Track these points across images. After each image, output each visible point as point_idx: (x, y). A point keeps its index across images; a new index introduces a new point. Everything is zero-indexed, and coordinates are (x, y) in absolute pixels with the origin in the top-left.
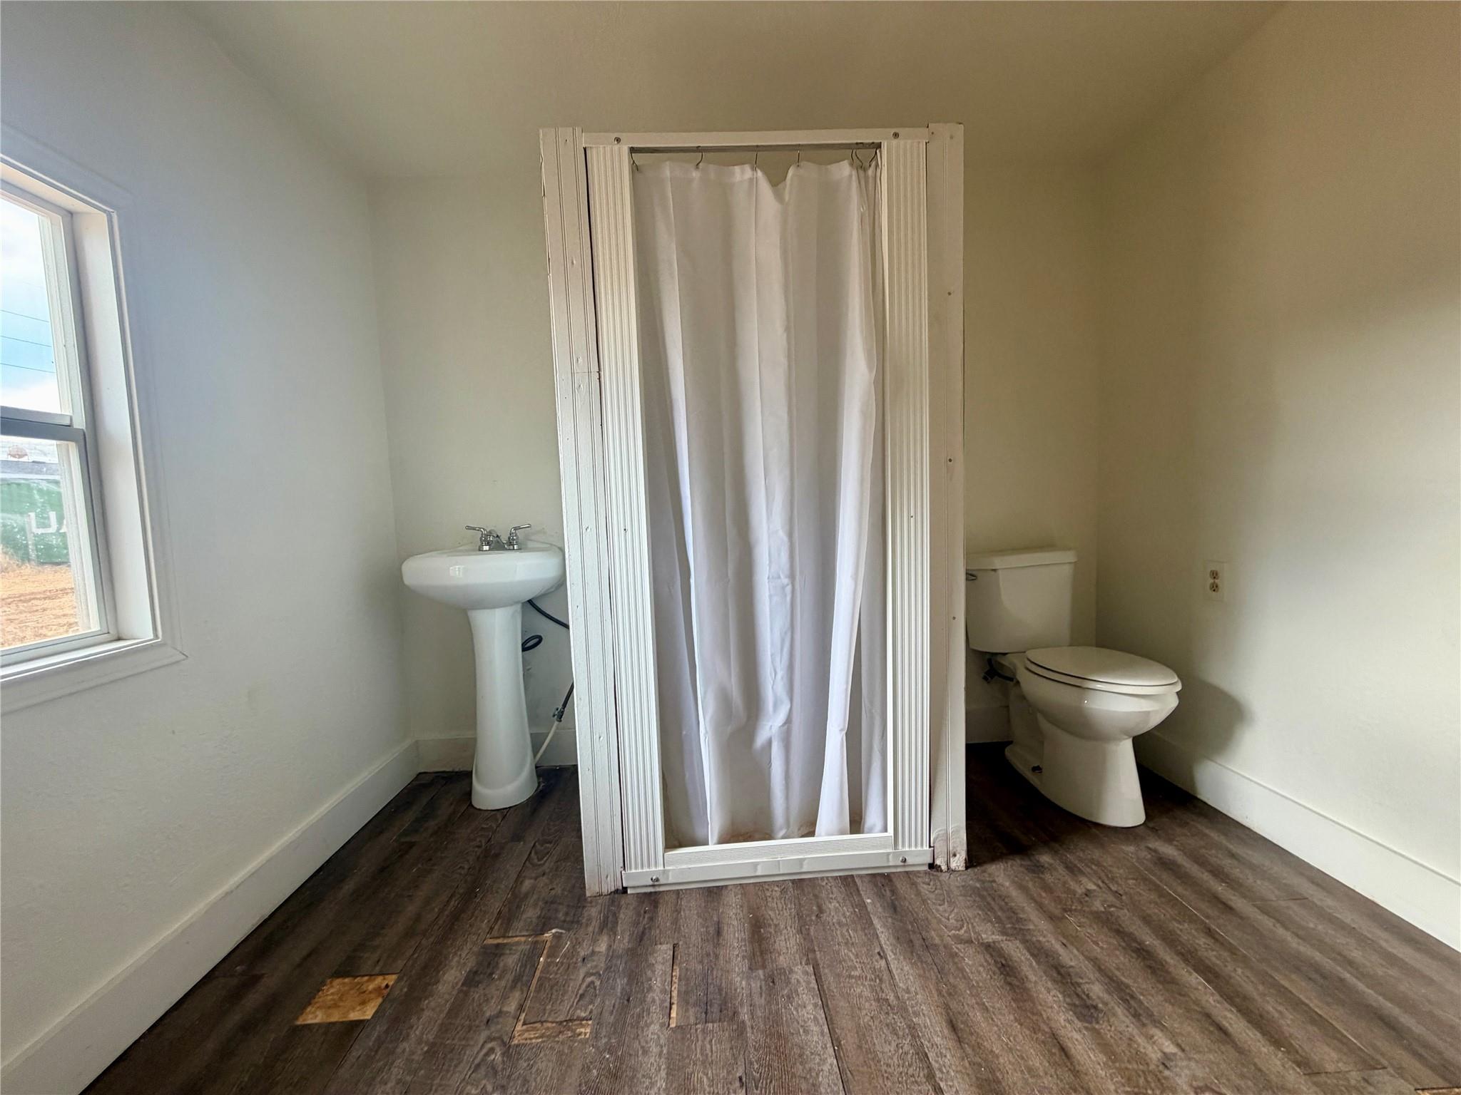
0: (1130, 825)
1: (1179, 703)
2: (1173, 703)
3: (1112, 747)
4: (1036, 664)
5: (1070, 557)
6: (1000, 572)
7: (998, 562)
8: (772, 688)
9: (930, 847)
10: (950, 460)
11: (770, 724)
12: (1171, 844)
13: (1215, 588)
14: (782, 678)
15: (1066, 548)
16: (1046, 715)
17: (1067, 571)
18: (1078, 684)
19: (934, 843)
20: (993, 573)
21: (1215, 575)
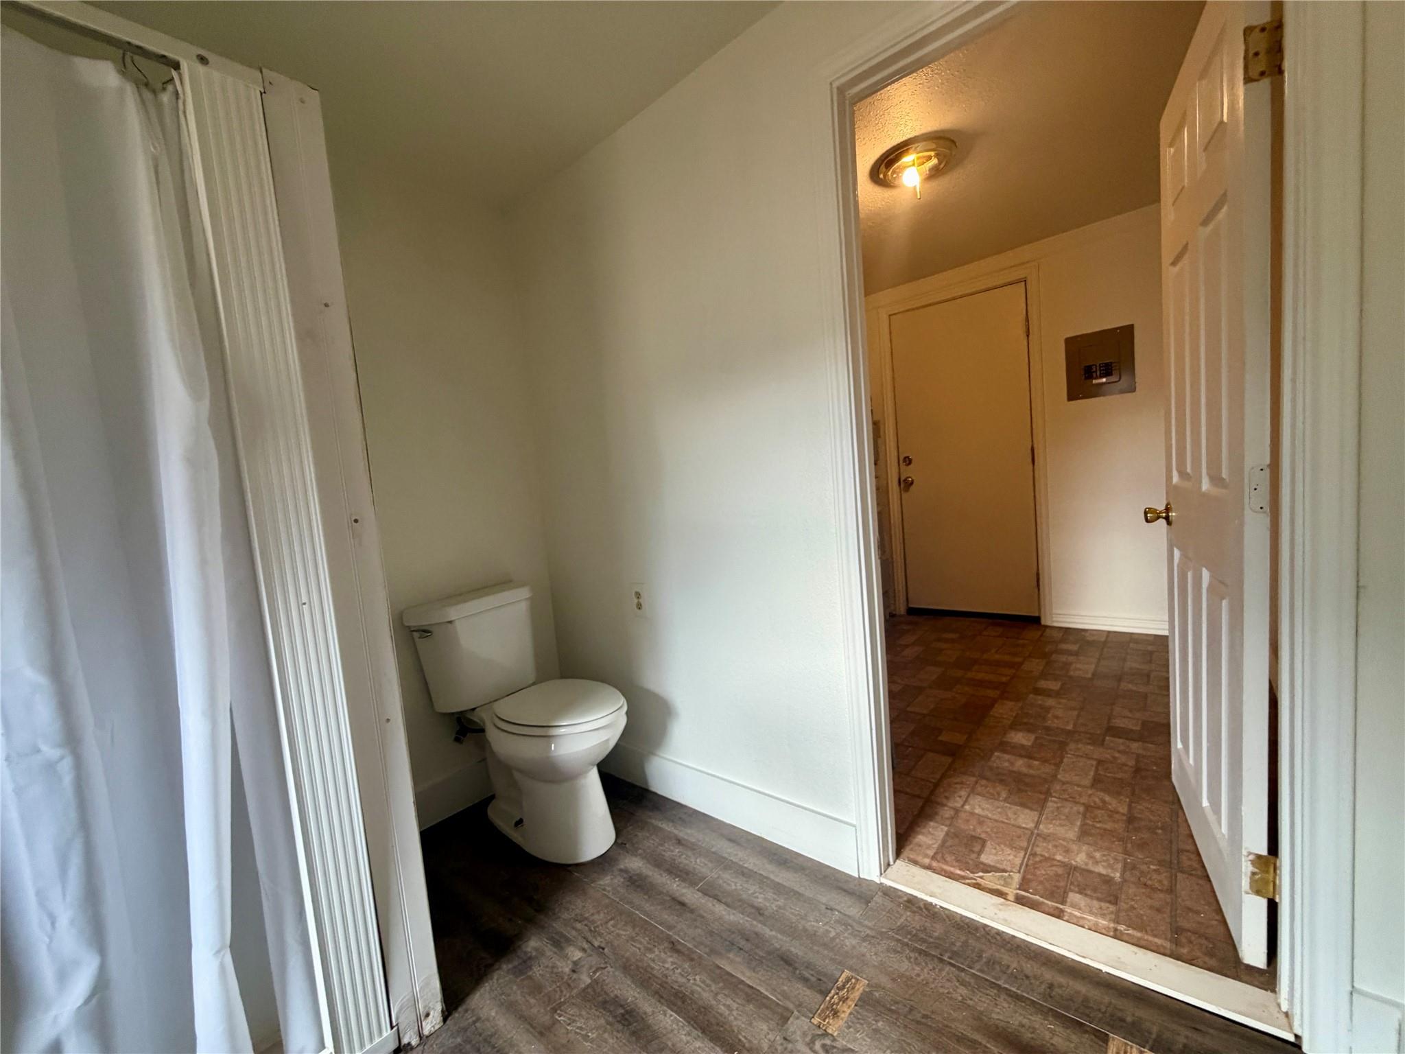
0: (604, 852)
1: (627, 722)
2: (622, 722)
3: (582, 781)
4: (503, 720)
5: (524, 593)
6: (457, 624)
7: (453, 613)
8: (49, 947)
9: (392, 1027)
10: (356, 521)
11: (53, 1013)
12: (636, 856)
13: (639, 606)
14: (72, 922)
15: (522, 585)
16: (521, 771)
17: (523, 607)
18: (543, 732)
19: (397, 1019)
20: (449, 625)
21: (638, 595)
